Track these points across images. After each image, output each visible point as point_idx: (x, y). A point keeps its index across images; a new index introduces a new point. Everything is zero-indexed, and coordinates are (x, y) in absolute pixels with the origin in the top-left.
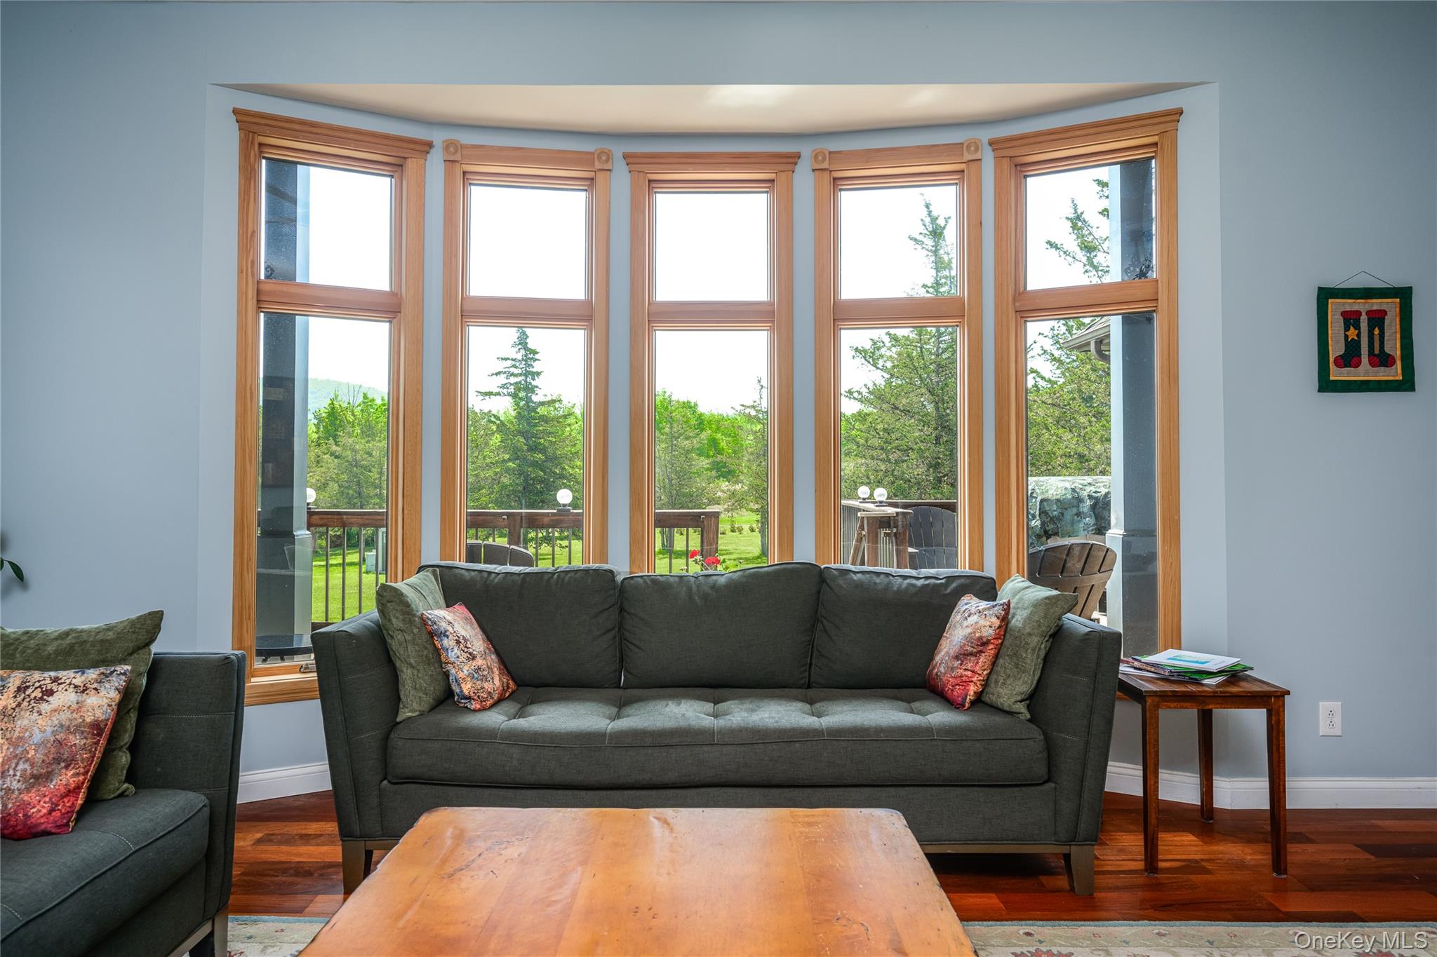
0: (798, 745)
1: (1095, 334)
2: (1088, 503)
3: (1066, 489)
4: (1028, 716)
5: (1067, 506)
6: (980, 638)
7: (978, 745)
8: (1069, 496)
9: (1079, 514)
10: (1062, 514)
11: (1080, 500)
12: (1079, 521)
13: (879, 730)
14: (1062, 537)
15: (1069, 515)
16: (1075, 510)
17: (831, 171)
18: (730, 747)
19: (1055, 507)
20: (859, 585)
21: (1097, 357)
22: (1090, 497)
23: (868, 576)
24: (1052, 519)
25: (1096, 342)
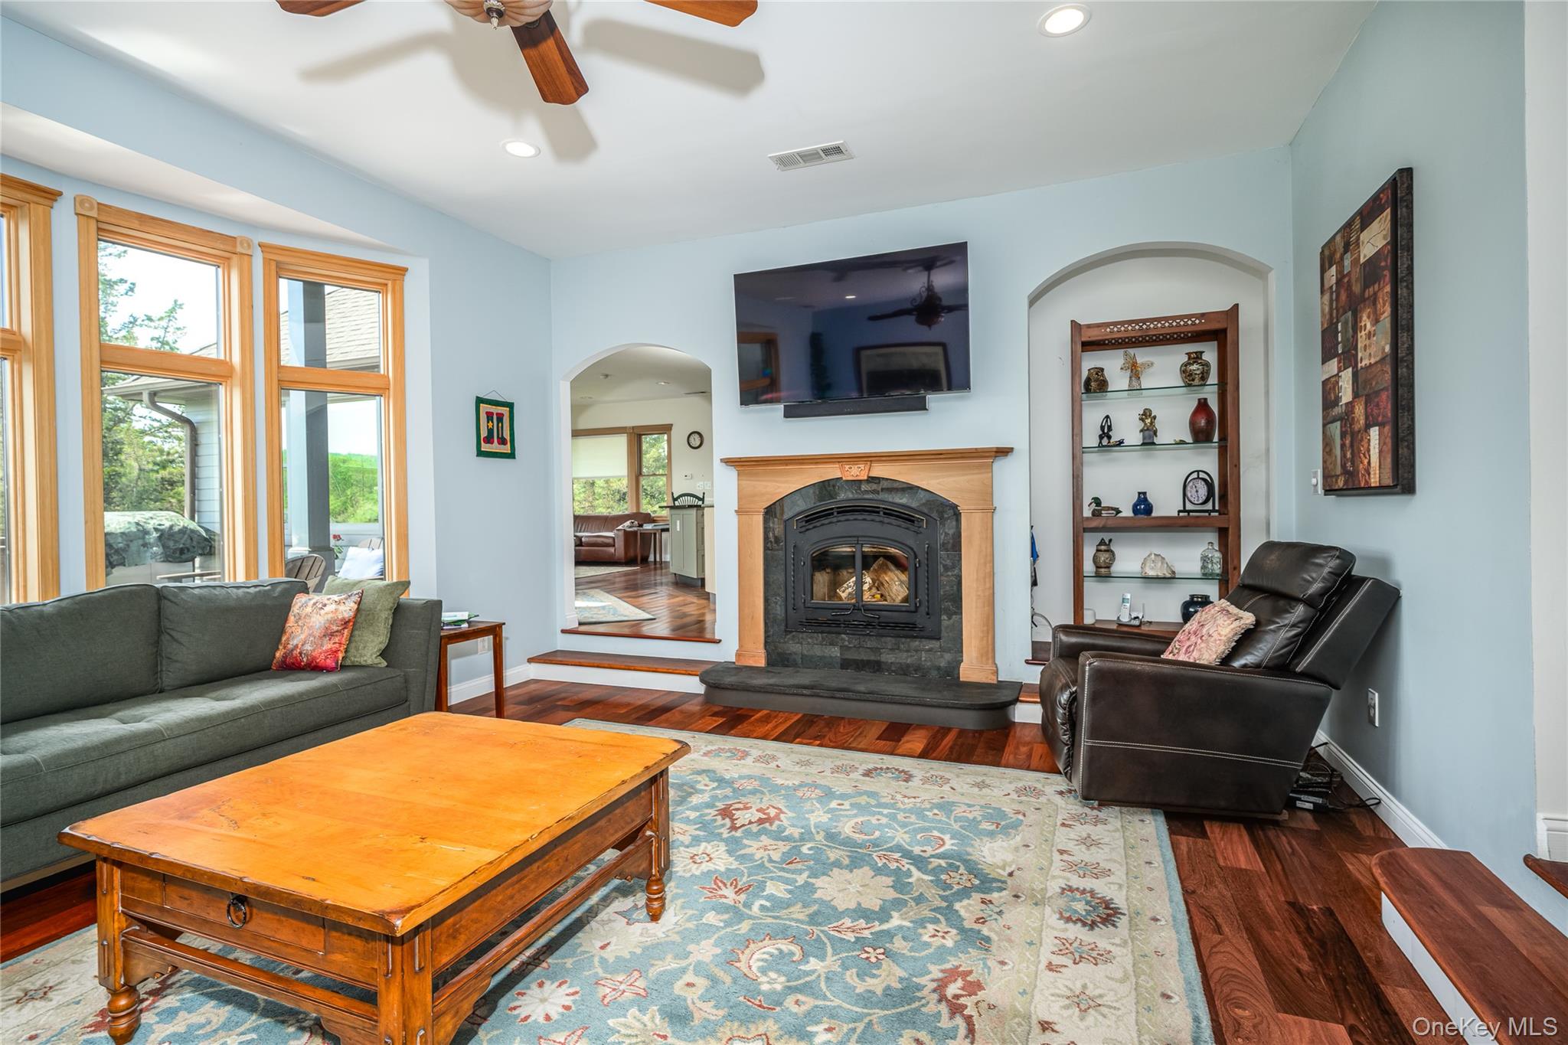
0: (243, 720)
1: (151, 386)
2: (155, 535)
3: (129, 523)
4: (386, 664)
5: (131, 538)
6: (344, 619)
7: (369, 687)
8: (134, 529)
9: (145, 545)
10: (128, 546)
11: (146, 532)
12: (145, 552)
13: (301, 694)
14: (129, 566)
15: (134, 547)
16: (141, 542)
17: (98, 221)
18: (182, 738)
19: (120, 540)
20: (201, 598)
21: (149, 405)
22: (156, 530)
23: (205, 590)
24: (117, 551)
25: (150, 394)
